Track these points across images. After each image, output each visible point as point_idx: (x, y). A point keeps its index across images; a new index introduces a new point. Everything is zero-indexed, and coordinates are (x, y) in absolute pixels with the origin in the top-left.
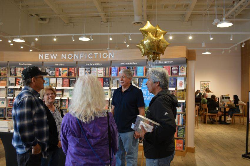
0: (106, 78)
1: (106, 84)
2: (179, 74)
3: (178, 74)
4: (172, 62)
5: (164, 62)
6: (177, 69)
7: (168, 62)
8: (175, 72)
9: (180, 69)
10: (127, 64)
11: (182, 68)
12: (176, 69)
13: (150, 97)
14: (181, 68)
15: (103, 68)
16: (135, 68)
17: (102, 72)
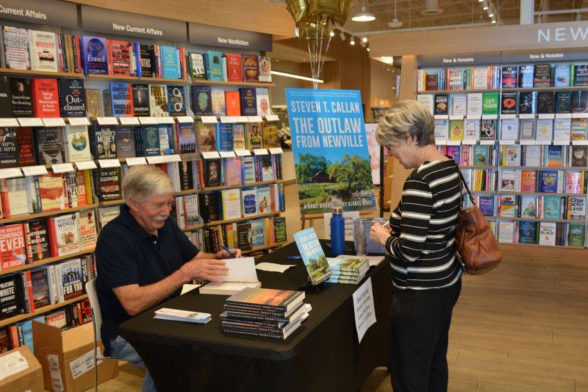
0: (70, 81)
1: (74, 104)
2: (261, 78)
3: (256, 78)
4: (246, 43)
5: (231, 41)
6: (255, 65)
7: (237, 42)
8: (252, 73)
9: (260, 65)
10: (132, 30)
11: (265, 63)
12: (253, 66)
13: (331, 139)
14: (263, 62)
15: (53, 34)
16: (158, 50)
17: (54, 52)
